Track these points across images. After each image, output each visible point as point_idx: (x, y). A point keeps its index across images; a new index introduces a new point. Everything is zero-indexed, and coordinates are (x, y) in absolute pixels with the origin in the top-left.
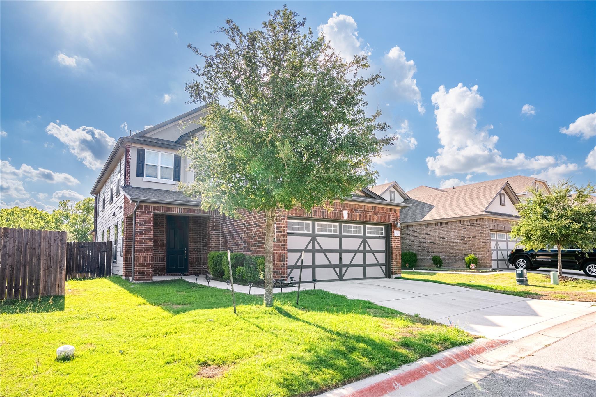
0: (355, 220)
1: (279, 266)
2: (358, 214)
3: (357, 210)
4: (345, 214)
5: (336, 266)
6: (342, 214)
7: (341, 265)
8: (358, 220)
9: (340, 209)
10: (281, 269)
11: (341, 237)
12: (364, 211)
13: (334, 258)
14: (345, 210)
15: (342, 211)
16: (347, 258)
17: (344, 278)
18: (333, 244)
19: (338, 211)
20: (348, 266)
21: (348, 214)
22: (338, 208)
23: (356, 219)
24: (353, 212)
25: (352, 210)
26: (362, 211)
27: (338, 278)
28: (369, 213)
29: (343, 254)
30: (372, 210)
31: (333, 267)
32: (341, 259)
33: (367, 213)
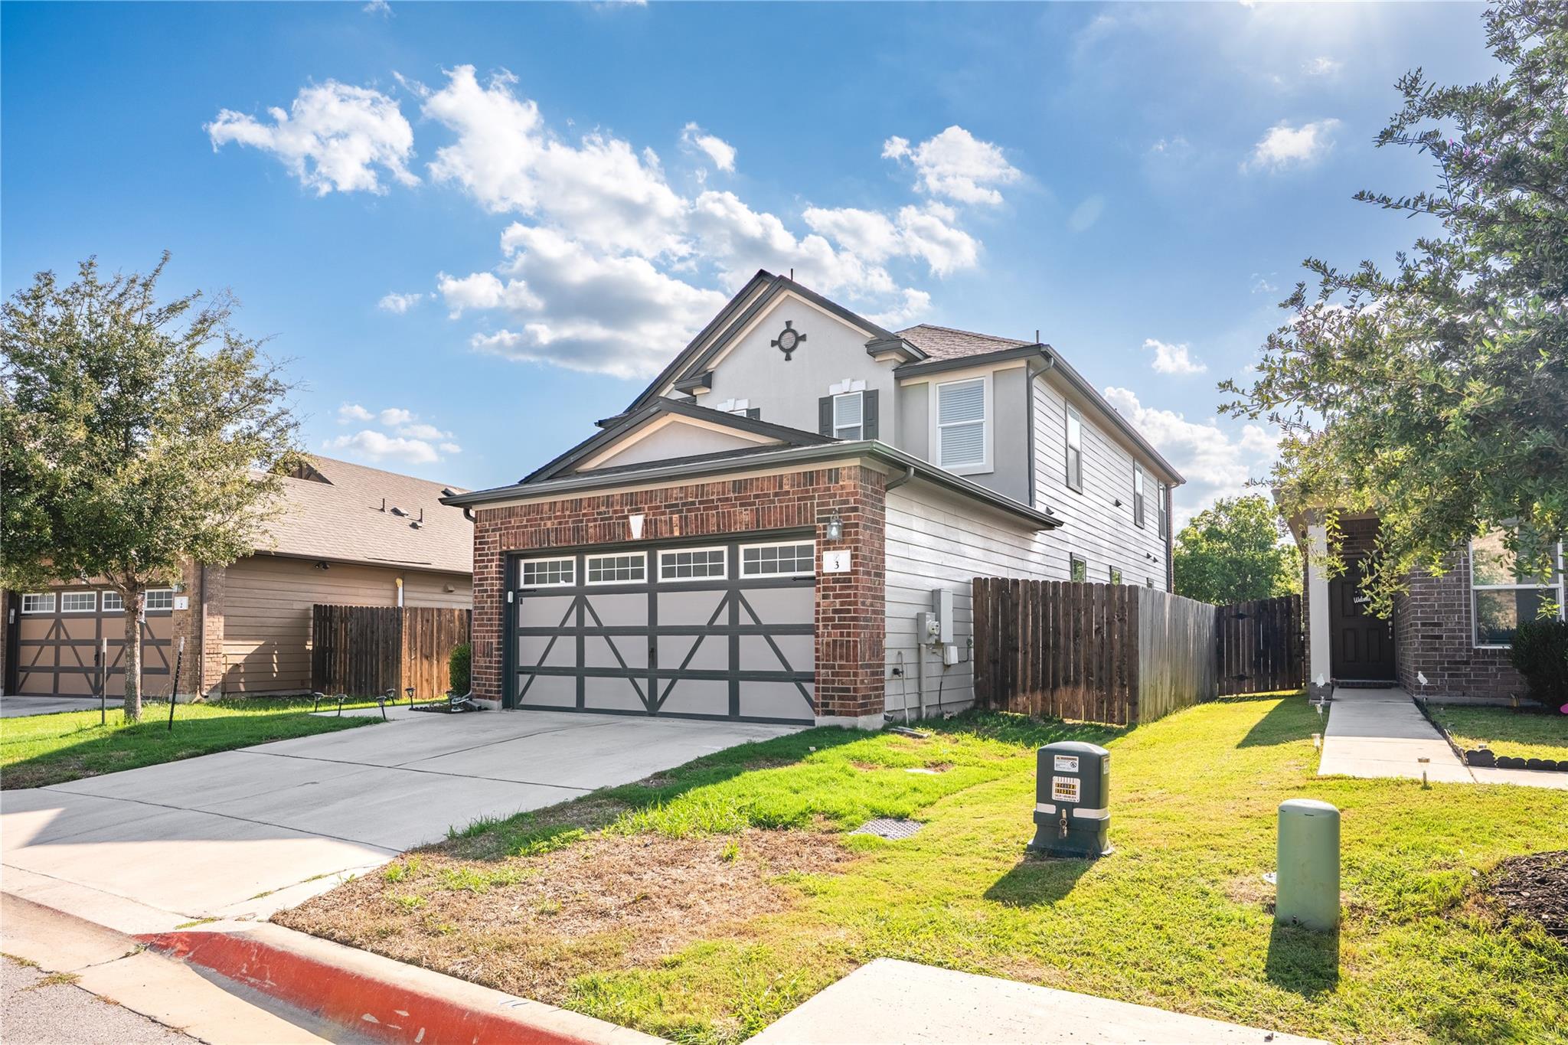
0: (667, 535)
1: (481, 667)
2: (675, 517)
3: (676, 505)
4: (636, 525)
5: (640, 673)
6: (627, 528)
7: (653, 672)
8: (677, 533)
9: (623, 511)
10: (486, 673)
11: (653, 590)
12: (700, 503)
13: (635, 651)
14: (637, 511)
15: (627, 517)
16: (672, 652)
17: (661, 710)
18: (630, 610)
19: (617, 518)
20: (674, 676)
21: (645, 521)
22: (615, 512)
23: (672, 532)
24: (664, 513)
25: (659, 507)
26: (693, 503)
27: (644, 708)
28: (717, 507)
29: (660, 638)
30: (732, 495)
31: (632, 674)
32: (653, 653)
33: (711, 508)
